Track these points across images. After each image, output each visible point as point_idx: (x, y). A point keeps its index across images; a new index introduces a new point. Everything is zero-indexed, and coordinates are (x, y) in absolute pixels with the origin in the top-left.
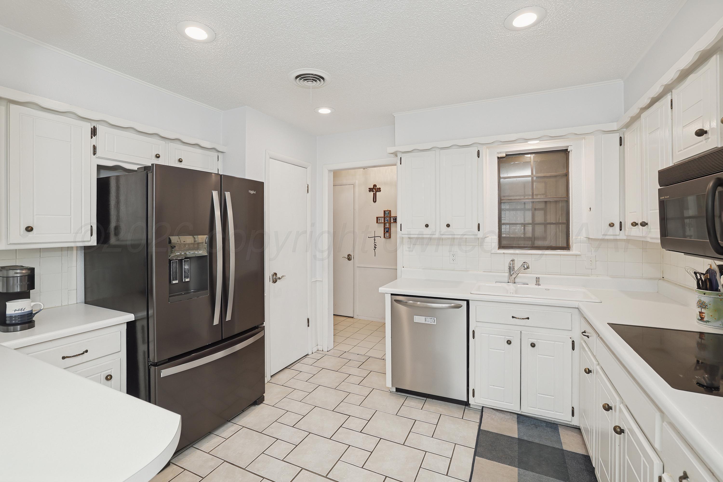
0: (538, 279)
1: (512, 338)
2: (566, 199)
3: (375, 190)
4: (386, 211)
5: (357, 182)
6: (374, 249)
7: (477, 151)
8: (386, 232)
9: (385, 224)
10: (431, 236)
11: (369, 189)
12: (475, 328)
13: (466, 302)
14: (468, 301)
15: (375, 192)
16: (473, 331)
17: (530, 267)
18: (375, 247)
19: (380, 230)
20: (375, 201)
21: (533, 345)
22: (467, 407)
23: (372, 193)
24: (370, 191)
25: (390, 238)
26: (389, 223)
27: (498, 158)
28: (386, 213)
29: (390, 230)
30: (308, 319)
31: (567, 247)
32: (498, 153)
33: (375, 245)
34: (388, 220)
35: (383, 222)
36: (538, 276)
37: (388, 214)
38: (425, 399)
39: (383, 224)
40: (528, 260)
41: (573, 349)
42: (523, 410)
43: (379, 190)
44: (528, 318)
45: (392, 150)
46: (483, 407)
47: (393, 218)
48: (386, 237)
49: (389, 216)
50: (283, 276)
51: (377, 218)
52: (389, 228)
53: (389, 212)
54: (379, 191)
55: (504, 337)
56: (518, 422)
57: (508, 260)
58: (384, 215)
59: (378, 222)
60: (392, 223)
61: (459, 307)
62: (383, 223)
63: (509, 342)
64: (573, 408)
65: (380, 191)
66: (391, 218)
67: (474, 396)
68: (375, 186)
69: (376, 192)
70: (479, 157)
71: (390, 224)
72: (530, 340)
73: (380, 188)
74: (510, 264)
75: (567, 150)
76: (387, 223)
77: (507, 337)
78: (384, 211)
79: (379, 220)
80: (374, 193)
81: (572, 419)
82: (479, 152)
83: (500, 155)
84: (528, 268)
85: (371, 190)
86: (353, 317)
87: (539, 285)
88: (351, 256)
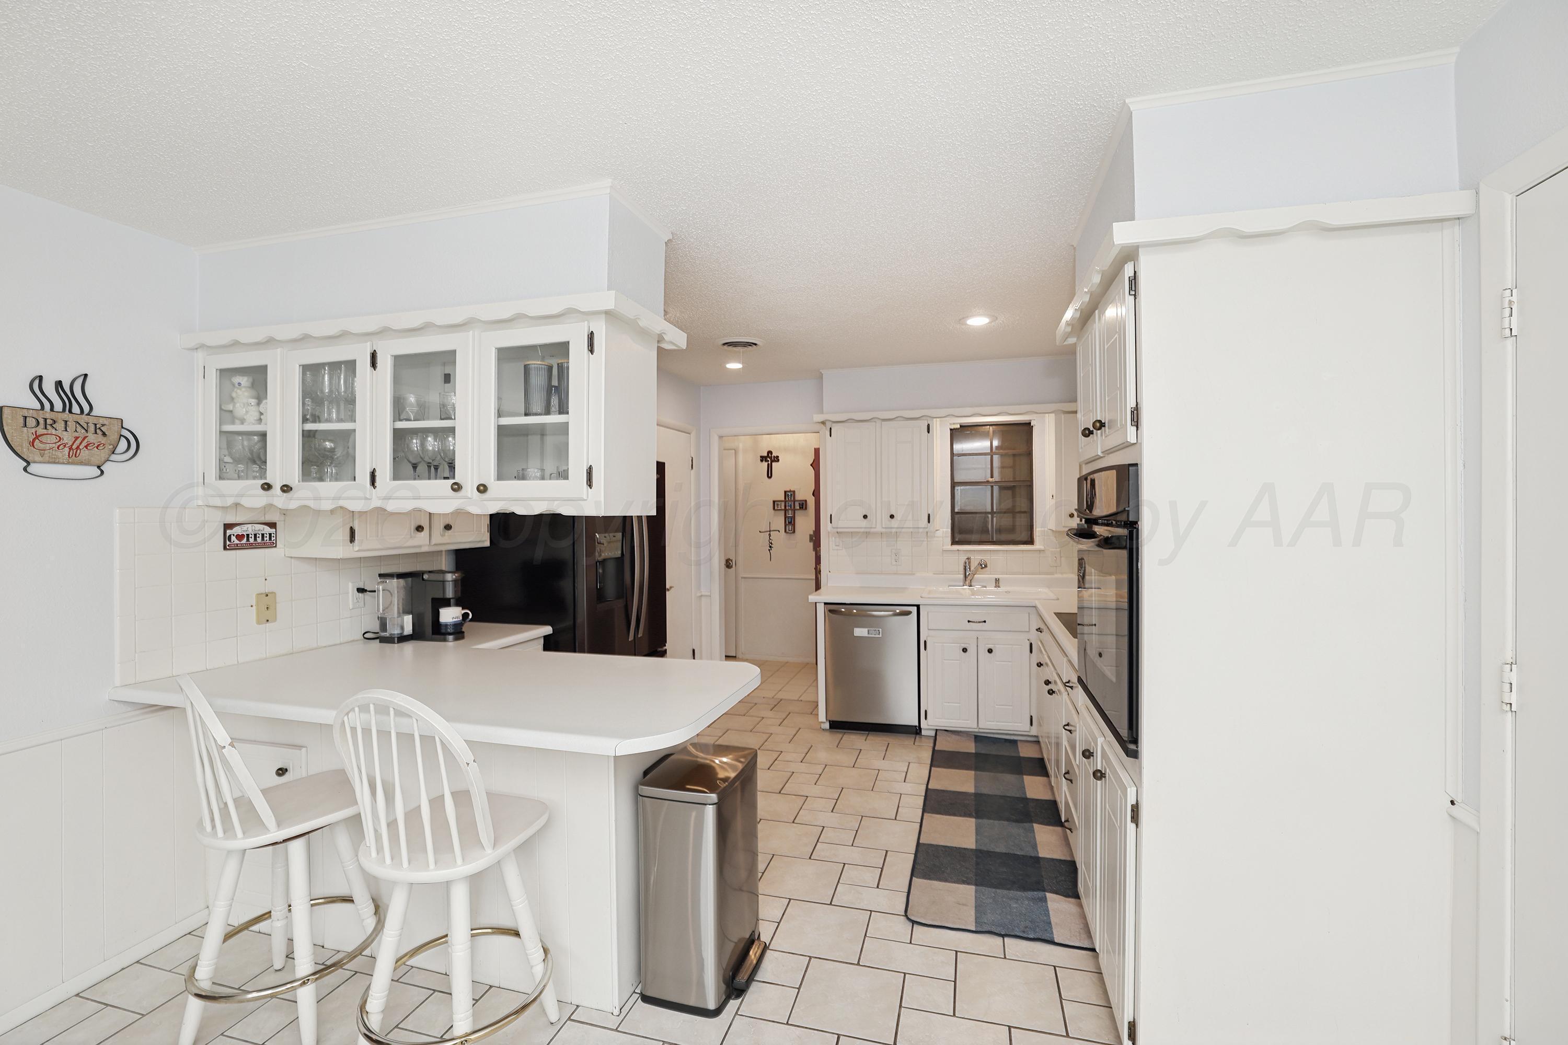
0: (997, 581)
1: (967, 645)
2: (1029, 484)
3: (770, 458)
4: (788, 491)
5: (741, 446)
6: (769, 550)
7: (927, 425)
8: (787, 523)
9: (785, 510)
10: (868, 530)
11: (761, 457)
12: (927, 637)
13: (916, 608)
14: (918, 606)
15: (770, 462)
16: (925, 641)
17: (988, 565)
18: (770, 547)
19: (779, 521)
20: (770, 475)
21: (990, 651)
22: (918, 736)
23: (765, 464)
24: (762, 461)
25: (794, 532)
26: (792, 510)
27: (951, 430)
28: (788, 495)
29: (794, 520)
30: (694, 651)
31: (1031, 541)
32: (951, 424)
33: (771, 544)
34: (791, 505)
35: (783, 508)
36: (997, 576)
37: (791, 496)
38: (867, 733)
39: (783, 512)
40: (986, 558)
41: (1031, 652)
42: (980, 726)
43: (777, 459)
44: (985, 622)
45: (819, 418)
46: (937, 730)
47: (800, 502)
48: (787, 531)
49: (792, 499)
50: (671, 587)
51: (774, 502)
52: (794, 517)
53: (792, 493)
54: (776, 461)
55: (959, 645)
56: (976, 742)
57: (963, 558)
58: (785, 498)
59: (776, 508)
60: (798, 510)
61: (909, 613)
62: (783, 510)
63: (965, 650)
64: (1031, 716)
65: (778, 461)
66: (796, 502)
67: (926, 718)
68: (770, 452)
69: (772, 462)
70: (929, 432)
71: (794, 510)
72: (987, 645)
73: (778, 457)
74: (966, 563)
75: (1030, 423)
76: (789, 510)
77: (962, 645)
78: (785, 492)
79: (778, 505)
80: (768, 464)
81: (1030, 729)
82: (928, 426)
83: (953, 427)
84: (986, 566)
85: (763, 459)
86: (735, 657)
87: (999, 587)
88: (732, 561)
